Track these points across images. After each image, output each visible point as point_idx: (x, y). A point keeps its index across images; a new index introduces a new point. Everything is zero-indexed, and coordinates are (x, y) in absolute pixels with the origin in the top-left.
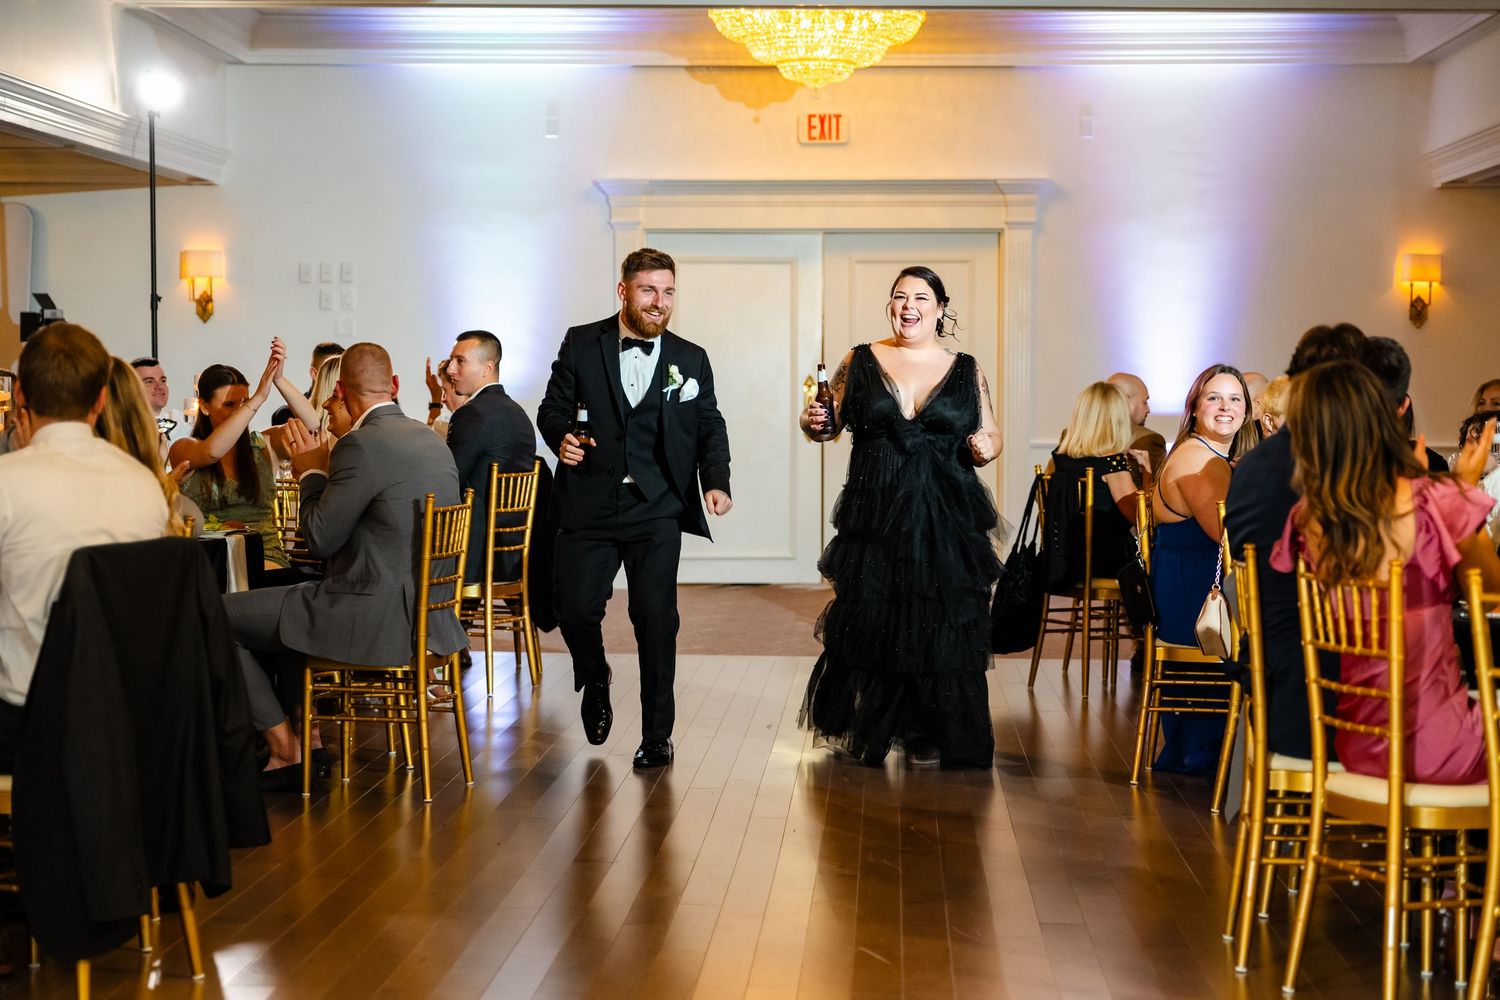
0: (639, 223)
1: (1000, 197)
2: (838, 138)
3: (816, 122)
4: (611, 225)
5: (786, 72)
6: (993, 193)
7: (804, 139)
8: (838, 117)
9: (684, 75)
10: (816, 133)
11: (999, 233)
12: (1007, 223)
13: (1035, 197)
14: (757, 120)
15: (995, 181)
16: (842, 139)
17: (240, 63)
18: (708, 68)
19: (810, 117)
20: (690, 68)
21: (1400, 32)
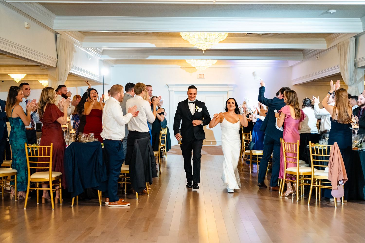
0: (173, 90)
1: (228, 87)
2: (203, 78)
3: (200, 75)
4: (169, 91)
5: (197, 68)
6: (227, 86)
7: (198, 78)
8: (203, 74)
9: (180, 68)
10: (200, 77)
11: (228, 92)
12: (229, 90)
13: (232, 87)
14: (191, 75)
15: (227, 84)
16: (204, 78)
17: (113, 66)
18: (184, 67)
19: (199, 75)
20: (180, 67)
21: (287, 62)
